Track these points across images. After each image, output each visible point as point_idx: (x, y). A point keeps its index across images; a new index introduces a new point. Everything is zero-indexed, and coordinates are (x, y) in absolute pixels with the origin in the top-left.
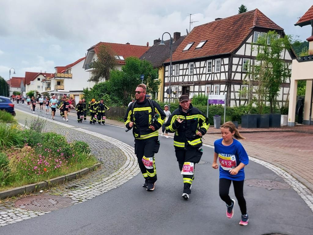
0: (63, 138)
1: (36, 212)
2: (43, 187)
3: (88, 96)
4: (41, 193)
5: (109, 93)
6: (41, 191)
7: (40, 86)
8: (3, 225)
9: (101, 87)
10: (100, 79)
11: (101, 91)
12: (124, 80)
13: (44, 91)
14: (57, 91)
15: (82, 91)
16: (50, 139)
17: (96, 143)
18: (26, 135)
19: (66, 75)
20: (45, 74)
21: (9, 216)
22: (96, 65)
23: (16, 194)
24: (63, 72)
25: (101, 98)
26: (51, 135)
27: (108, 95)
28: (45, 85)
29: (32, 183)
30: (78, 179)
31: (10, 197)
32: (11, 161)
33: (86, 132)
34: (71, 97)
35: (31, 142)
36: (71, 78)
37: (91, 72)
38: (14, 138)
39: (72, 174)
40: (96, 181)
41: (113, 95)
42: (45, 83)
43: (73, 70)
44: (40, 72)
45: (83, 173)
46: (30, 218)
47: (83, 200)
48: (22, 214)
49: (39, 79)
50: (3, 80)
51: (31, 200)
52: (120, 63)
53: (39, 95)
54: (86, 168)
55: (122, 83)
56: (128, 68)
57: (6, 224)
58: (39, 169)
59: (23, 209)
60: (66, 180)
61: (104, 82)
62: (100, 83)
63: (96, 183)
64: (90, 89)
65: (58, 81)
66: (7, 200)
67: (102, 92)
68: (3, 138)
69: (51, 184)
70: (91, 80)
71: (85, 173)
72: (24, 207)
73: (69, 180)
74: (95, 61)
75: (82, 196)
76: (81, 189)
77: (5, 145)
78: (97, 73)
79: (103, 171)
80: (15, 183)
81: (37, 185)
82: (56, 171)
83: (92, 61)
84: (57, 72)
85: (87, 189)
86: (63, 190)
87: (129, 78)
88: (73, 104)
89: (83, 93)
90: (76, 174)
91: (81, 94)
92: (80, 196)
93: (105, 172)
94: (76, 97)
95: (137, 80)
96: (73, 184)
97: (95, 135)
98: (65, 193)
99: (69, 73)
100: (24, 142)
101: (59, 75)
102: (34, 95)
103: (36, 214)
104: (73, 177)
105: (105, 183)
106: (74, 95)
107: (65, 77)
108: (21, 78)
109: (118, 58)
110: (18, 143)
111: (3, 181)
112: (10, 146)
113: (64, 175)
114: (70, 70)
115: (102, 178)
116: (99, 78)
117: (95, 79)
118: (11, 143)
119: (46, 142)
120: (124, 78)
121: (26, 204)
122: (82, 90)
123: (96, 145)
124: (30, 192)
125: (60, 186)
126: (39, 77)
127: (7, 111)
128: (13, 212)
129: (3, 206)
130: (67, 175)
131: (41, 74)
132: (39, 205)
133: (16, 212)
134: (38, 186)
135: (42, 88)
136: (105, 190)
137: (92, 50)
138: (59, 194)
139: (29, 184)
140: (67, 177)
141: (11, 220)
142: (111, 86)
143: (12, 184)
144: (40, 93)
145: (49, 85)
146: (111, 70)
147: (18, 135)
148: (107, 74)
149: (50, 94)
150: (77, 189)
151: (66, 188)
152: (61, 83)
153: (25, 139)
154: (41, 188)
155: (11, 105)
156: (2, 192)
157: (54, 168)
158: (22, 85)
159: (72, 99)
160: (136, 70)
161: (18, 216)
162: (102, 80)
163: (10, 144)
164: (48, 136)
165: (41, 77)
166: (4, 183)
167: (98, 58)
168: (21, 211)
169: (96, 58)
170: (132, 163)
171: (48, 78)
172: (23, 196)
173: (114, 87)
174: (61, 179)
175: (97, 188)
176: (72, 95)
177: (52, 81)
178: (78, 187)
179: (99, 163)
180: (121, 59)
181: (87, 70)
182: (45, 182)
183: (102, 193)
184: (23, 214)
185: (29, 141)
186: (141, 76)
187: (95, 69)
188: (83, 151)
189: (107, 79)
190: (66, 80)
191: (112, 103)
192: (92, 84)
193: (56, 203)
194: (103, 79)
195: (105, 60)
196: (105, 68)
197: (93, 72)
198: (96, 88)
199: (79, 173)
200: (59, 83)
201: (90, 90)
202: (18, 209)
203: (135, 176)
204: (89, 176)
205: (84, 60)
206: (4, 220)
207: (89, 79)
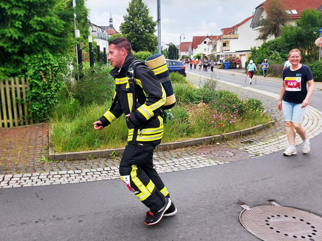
0: (235, 95)
1: (216, 161)
2: (219, 140)
3: (256, 55)
4: (218, 145)
5: (279, 51)
6: (218, 143)
7: (206, 49)
8: (189, 168)
9: (270, 44)
10: (268, 37)
11: (270, 48)
12: (298, 35)
13: (210, 53)
14: (223, 52)
15: (249, 51)
16: (223, 96)
17: (267, 102)
18: (201, 93)
19: (232, 36)
20: (212, 37)
21: (192, 162)
22: (264, 22)
23: (196, 144)
24: (229, 34)
25: (270, 56)
26: (223, 93)
27: (278, 53)
28: (211, 47)
29: (209, 136)
30: (253, 135)
31: (191, 146)
32: (190, 115)
33: (255, 91)
34: (237, 57)
35: (205, 99)
36: (238, 38)
37: (259, 31)
38: (191, 95)
39: (246, 129)
40: (271, 138)
41: (284, 53)
42: (211, 45)
43: (240, 31)
44: (207, 36)
45: (257, 129)
46: (211, 165)
47: (260, 155)
48: (203, 161)
49: (205, 43)
50: (174, 45)
51: (210, 150)
52: (293, 18)
53: (206, 57)
54: (260, 125)
55: (295, 39)
56: (304, 21)
57: (191, 168)
58: (215, 123)
59: (204, 157)
60: (240, 135)
61: (273, 39)
62: (269, 41)
63: (272, 140)
64: (259, 47)
65: (224, 42)
66: (189, 148)
67: (271, 50)
68: (181, 96)
69: (226, 137)
70: (259, 38)
71: (260, 130)
72: (204, 155)
73: (243, 135)
74: (264, 18)
75: (258, 150)
76: (257, 144)
77: (183, 101)
78: (266, 31)
79: (278, 128)
80: (195, 134)
81: (214, 137)
82: (231, 126)
83: (261, 19)
84: (223, 34)
85: (263, 145)
86: (238, 144)
87: (304, 32)
88: (239, 64)
89: (251, 53)
90: (250, 130)
91: (248, 54)
92: (256, 150)
93: (280, 130)
94: (242, 56)
95: (314, 34)
96: (248, 139)
97: (265, 94)
98: (240, 146)
99: (235, 33)
100: (199, 99)
101: (225, 36)
102: (201, 57)
103: (216, 163)
104: (247, 133)
105: (281, 141)
106: (240, 55)
107: (231, 38)
108: (189, 43)
109: (290, 13)
110: (194, 100)
111: (185, 131)
112: (187, 103)
113: (238, 130)
114: (236, 30)
115: (278, 136)
116: (267, 35)
117: (264, 37)
118: (188, 99)
119: (219, 99)
120: (298, 33)
121: (206, 154)
122: (250, 49)
123: (267, 104)
124: (208, 143)
125: (235, 140)
126: (205, 40)
127: (179, 73)
128: (196, 159)
129: (186, 153)
130: (241, 131)
131: (208, 37)
132: (218, 155)
133: (198, 159)
134: (215, 139)
135: (208, 50)
136: (283, 147)
137: (260, 8)
138: (235, 147)
139: (207, 136)
140: (242, 132)
141: (195, 165)
142: (282, 42)
143: (192, 135)
144: (207, 55)
145: (215, 47)
146: (281, 26)
147: (194, 93)
148: (276, 30)
149: (215, 56)
150: (253, 144)
151: (242, 143)
152: (227, 44)
153: (200, 96)
154: (217, 140)
155: (183, 67)
156: (185, 141)
157: (229, 123)
158: (190, 49)
159: (238, 59)
160: (314, 23)
161: (200, 162)
162: (271, 38)
163: (188, 101)
164: (220, 94)
165: (208, 40)
166: (185, 133)
167: (267, 15)
168: (203, 159)
169: (264, 15)
170: (310, 122)
171: (214, 41)
172: (202, 146)
173: (286, 43)
174: (236, 134)
175: (274, 145)
176: (238, 55)
177: (217, 43)
178: (253, 142)
179: (273, 121)
180: (294, 13)
181: (254, 29)
182: (221, 135)
183: (280, 150)
184: (205, 162)
185: (203, 98)
186: (319, 29)
187: (263, 26)
188: (256, 109)
189: (276, 36)
190: (231, 41)
191: (283, 60)
192: (260, 43)
193: (233, 155)
194: (272, 36)
195: (275, 16)
196: (275, 25)
197: (261, 30)
198: (264, 46)
199: (254, 129)
200: (224, 45)
201: (258, 49)
202: (199, 157)
203: (316, 135)
204: (263, 132)
205: (252, 19)
206: (189, 165)
207: (257, 37)
